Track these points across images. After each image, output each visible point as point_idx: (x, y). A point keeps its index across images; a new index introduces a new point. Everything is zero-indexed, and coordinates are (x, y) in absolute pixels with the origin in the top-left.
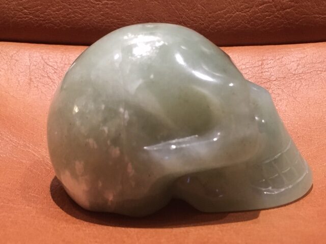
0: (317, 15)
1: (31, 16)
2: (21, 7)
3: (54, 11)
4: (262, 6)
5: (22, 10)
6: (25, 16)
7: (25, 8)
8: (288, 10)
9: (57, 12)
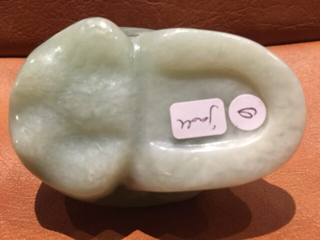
0: (261, 25)
1: (24, 37)
2: (16, 30)
3: (42, 31)
4: (214, 18)
5: (17, 32)
6: (20, 37)
7: (19, 30)
8: (236, 21)
9: (45, 32)
